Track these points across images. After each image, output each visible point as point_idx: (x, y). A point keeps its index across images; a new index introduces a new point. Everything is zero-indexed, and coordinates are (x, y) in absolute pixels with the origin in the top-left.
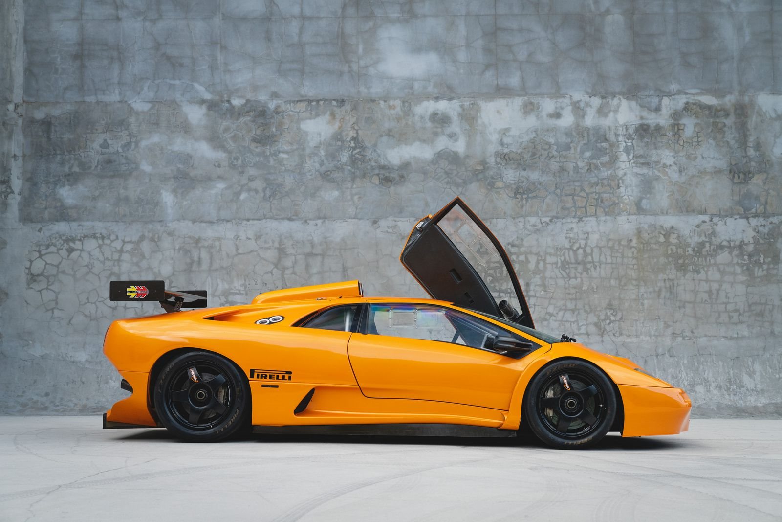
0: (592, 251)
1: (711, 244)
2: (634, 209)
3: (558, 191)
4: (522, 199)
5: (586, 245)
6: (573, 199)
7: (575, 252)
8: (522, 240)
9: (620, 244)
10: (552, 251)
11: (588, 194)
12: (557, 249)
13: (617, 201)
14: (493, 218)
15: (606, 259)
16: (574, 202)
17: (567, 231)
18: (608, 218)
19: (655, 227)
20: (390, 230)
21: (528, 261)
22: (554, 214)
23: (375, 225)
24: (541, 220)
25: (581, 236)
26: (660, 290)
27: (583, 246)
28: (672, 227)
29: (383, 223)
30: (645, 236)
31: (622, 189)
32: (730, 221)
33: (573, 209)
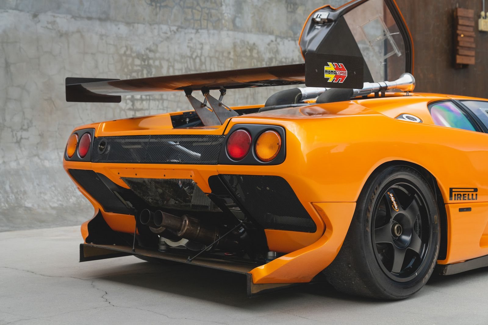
0: (205, 61)
1: (276, 60)
2: (231, 26)
3: (182, 3)
4: (156, 7)
5: (201, 55)
6: (192, 11)
7: (194, 60)
8: (157, 46)
9: (223, 56)
10: (178, 58)
11: (202, 8)
12: (183, 56)
13: (220, 18)
14: (135, 23)
15: (214, 67)
16: (193, 14)
17: (189, 40)
18: (215, 32)
19: (244, 43)
20: (50, 26)
21: (161, 67)
22: (179, 24)
23: (35, 19)
24: (170, 28)
25: (199, 46)
26: (247, 97)
27: (199, 55)
28: (254, 44)
29: (43, 18)
30: (238, 49)
31: (224, 7)
32: (286, 41)
33: (192, 21)
